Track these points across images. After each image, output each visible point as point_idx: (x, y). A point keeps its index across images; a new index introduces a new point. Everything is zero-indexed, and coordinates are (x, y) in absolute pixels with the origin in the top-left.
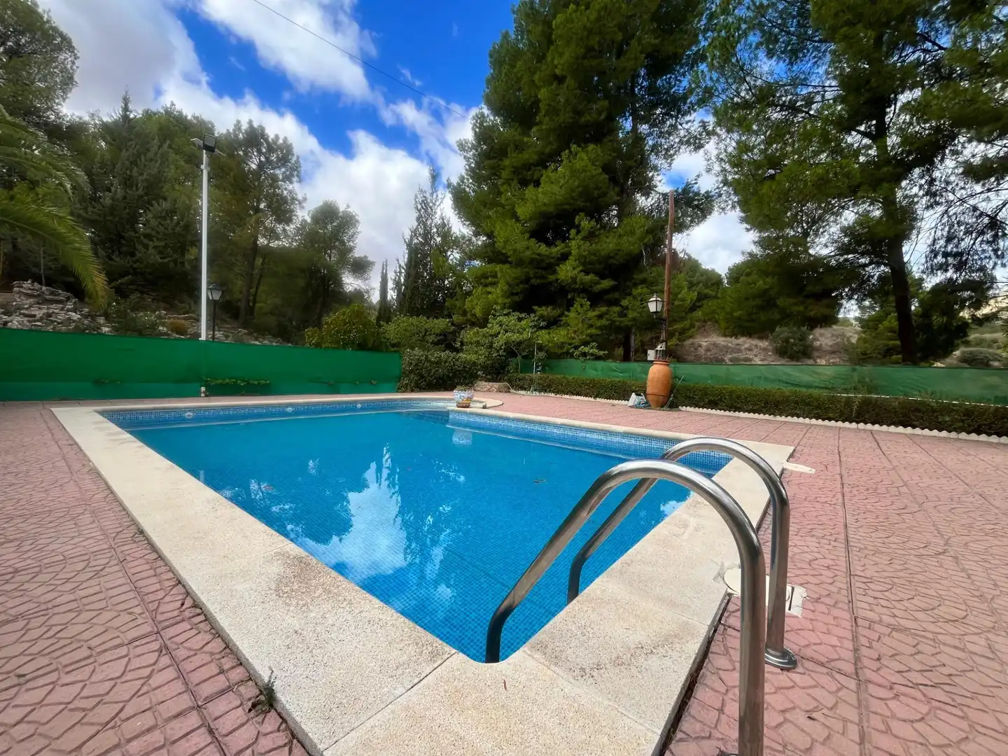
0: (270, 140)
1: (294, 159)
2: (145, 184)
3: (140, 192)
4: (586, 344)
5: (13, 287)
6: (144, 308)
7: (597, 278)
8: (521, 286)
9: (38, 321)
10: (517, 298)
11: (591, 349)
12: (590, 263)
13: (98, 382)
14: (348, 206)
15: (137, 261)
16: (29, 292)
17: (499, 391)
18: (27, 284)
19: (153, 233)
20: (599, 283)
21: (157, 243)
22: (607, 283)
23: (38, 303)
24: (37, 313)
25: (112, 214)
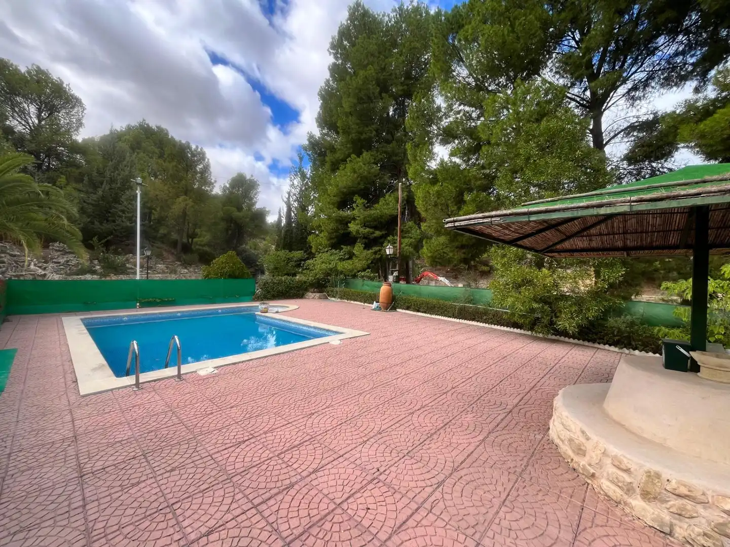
0: (193, 150)
1: (206, 160)
2: (121, 181)
3: (119, 185)
4: (364, 270)
5: (49, 246)
6: (119, 254)
7: (371, 230)
8: (334, 234)
9: (62, 265)
10: (333, 241)
11: (368, 273)
12: (368, 221)
13: (86, 303)
14: (252, 176)
15: (117, 225)
16: (58, 248)
17: (320, 298)
18: (57, 244)
19: (125, 209)
20: (374, 233)
21: (127, 215)
22: (378, 233)
23: (62, 255)
24: (61, 260)
25: (103, 200)
